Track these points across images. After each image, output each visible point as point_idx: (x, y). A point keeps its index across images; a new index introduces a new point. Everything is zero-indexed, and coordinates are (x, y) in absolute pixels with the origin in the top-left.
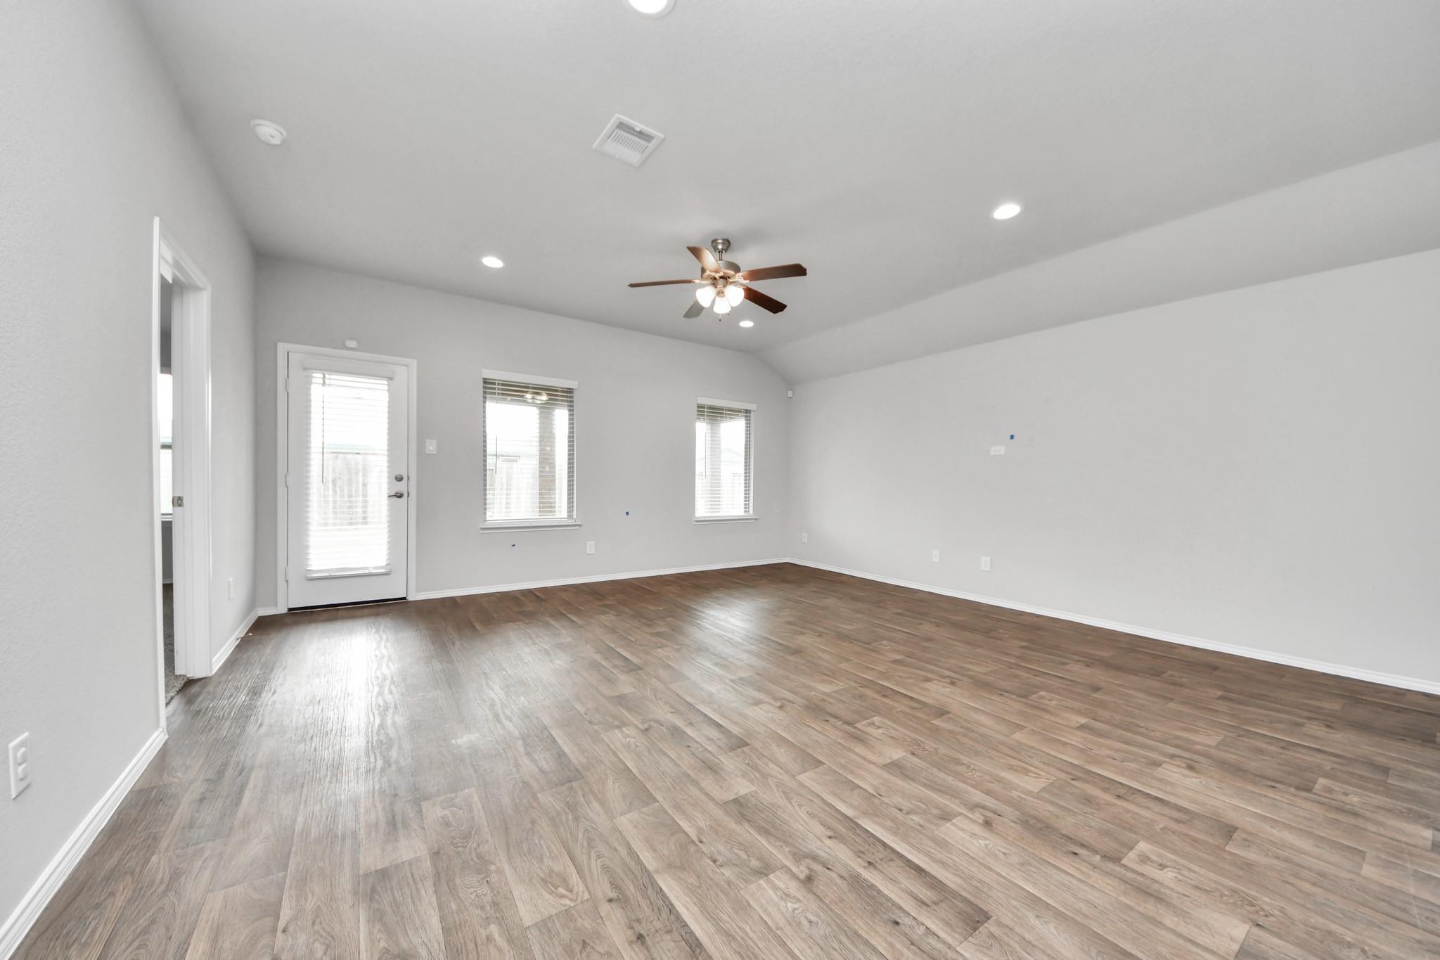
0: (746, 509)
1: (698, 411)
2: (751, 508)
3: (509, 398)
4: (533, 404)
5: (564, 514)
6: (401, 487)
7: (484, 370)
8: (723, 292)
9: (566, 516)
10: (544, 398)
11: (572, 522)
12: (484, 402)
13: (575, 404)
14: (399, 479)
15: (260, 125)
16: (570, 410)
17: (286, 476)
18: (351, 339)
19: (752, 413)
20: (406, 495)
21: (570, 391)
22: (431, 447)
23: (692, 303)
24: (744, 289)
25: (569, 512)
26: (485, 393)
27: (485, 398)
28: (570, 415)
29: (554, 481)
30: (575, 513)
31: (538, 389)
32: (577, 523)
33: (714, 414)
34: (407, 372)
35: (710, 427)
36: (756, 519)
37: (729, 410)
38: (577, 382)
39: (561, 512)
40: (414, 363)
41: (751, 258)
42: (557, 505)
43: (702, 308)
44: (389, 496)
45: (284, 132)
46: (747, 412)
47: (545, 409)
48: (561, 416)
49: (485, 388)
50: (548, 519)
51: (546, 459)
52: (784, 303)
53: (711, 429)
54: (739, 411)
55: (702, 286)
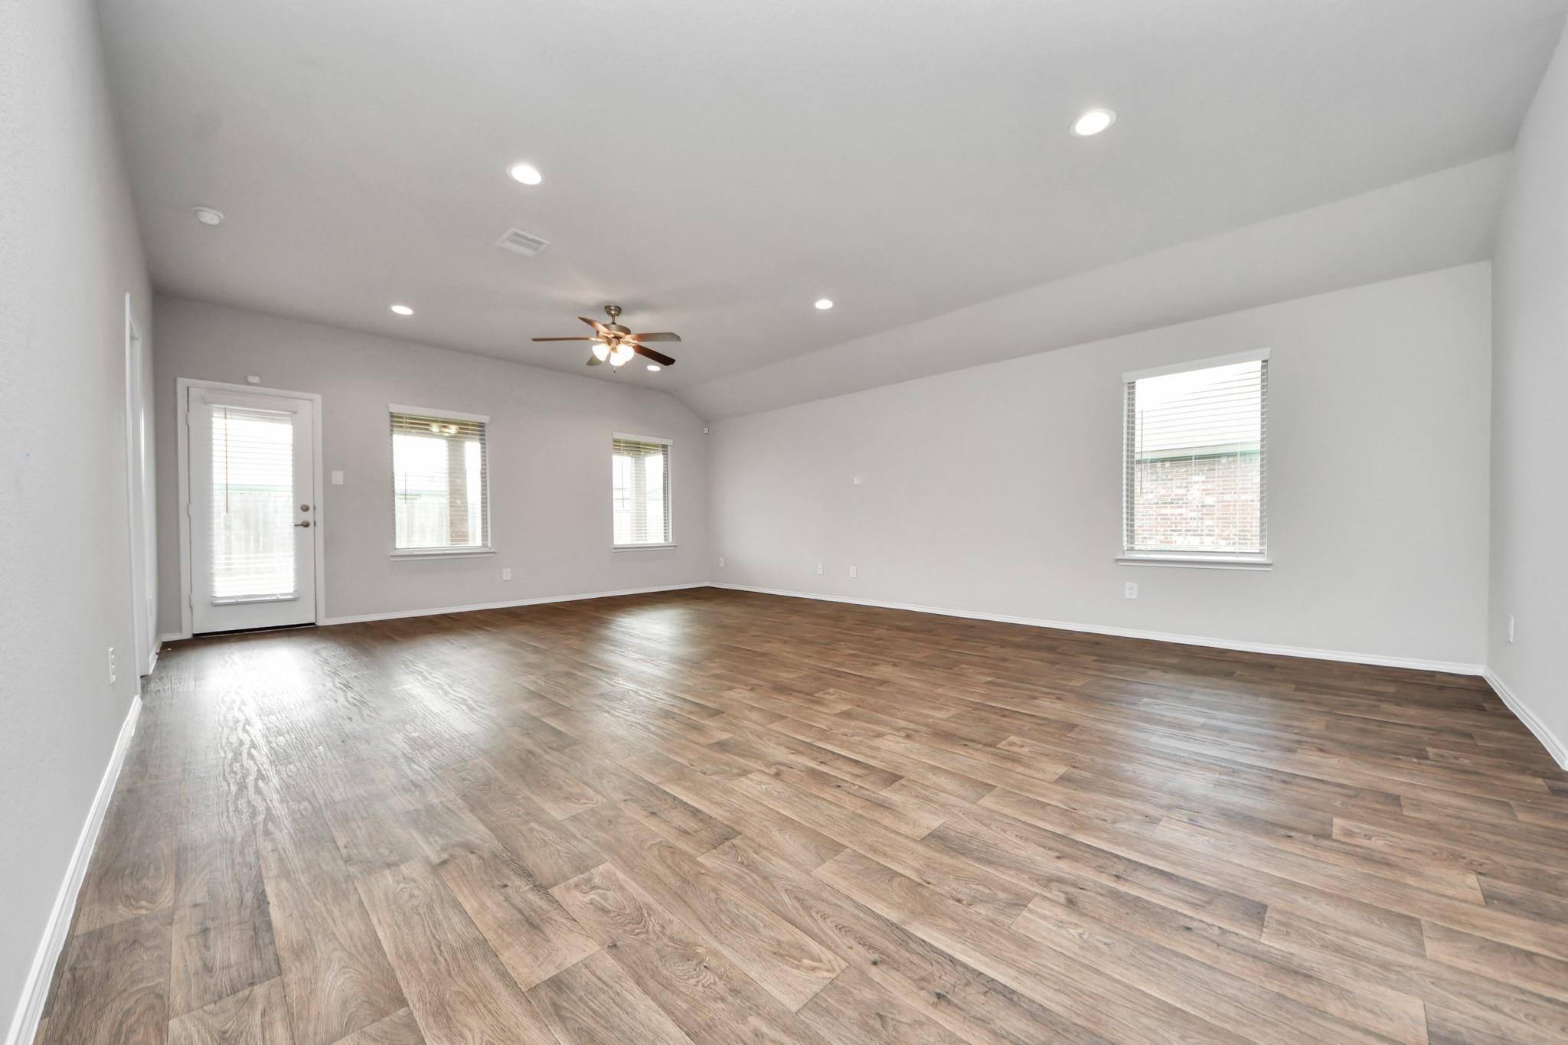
0: (666, 538)
1: (614, 445)
2: (671, 537)
3: (414, 431)
4: (440, 436)
5: (478, 542)
6: (308, 517)
7: (390, 405)
8: (616, 349)
9: (480, 545)
10: (453, 430)
11: (487, 550)
12: (391, 435)
13: (486, 438)
14: (305, 509)
15: (200, 210)
16: (482, 444)
17: (188, 506)
18: (254, 375)
19: (669, 448)
20: (312, 524)
21: (482, 425)
22: (338, 478)
23: (589, 359)
24: (634, 347)
25: (483, 540)
26: (392, 426)
27: (392, 431)
28: (482, 448)
29: (466, 511)
30: (489, 541)
31: (445, 423)
32: (492, 551)
33: (636, 449)
34: (311, 406)
35: (634, 461)
36: (675, 546)
37: (646, 445)
38: (488, 417)
39: (475, 540)
40: (318, 398)
41: (639, 322)
42: (470, 534)
43: (599, 362)
44: (296, 526)
45: (222, 216)
46: (664, 447)
47: (455, 442)
48: (472, 449)
49: (392, 421)
50: (461, 547)
51: (457, 492)
52: (674, 358)
53: (636, 463)
54: (657, 446)
55: (597, 343)
